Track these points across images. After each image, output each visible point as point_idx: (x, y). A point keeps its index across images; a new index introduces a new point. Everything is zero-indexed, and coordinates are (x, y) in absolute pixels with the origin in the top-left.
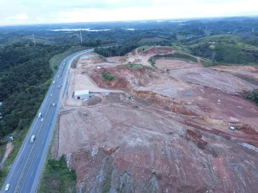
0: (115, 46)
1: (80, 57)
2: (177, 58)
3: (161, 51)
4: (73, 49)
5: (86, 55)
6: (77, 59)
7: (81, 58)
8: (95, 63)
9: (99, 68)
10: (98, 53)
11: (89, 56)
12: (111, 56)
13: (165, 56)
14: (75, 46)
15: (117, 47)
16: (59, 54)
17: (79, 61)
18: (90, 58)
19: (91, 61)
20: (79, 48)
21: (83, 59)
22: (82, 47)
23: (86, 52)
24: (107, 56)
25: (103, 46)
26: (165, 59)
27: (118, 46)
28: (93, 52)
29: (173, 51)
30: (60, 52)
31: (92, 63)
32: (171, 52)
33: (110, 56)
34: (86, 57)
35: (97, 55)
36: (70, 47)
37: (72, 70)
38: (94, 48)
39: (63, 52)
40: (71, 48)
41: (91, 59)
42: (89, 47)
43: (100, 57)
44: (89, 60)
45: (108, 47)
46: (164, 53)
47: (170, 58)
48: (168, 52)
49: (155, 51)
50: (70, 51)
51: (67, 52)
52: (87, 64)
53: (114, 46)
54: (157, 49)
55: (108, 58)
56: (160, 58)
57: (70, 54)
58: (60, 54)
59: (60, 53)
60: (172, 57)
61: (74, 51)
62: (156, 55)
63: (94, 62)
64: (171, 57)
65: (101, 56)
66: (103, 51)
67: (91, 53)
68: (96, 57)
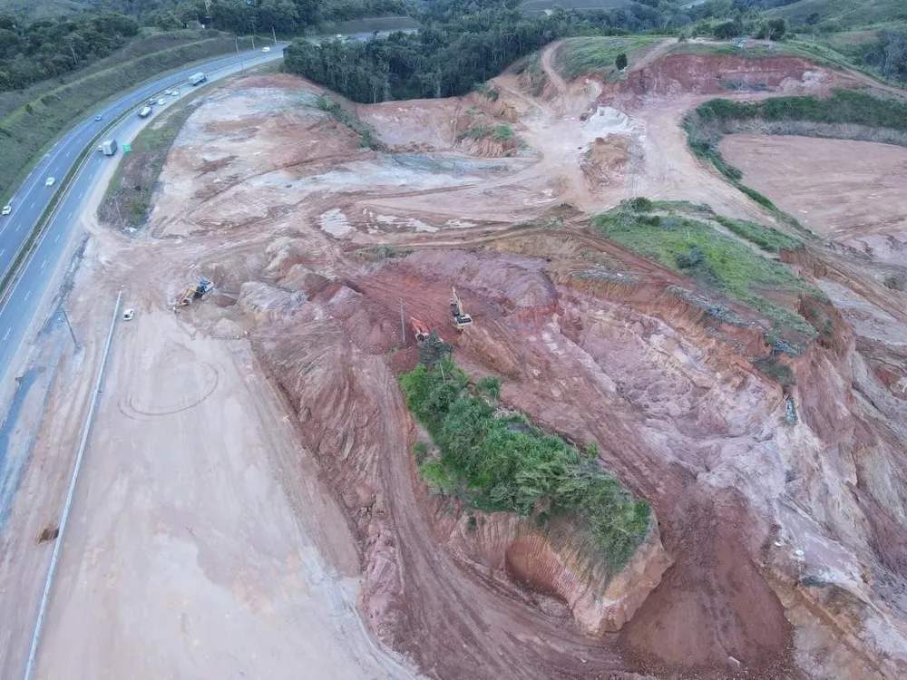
0: (400, 35)
1: (191, 110)
2: (855, 129)
3: (729, 73)
4: (151, 44)
5: (236, 92)
6: (165, 129)
7: (197, 118)
8: (298, 165)
9: (336, 224)
10: (310, 76)
11: (254, 96)
12: (387, 93)
13: (773, 111)
14: (165, 27)
15: (412, 37)
16: (33, 88)
17: (178, 143)
18: (260, 121)
19: (270, 145)
20: (191, 39)
21: (211, 128)
22: (211, 35)
23: (238, 69)
24: (363, 94)
25: (334, 32)
26: (776, 132)
27: (416, 31)
28: (282, 71)
29: (807, 74)
30: (44, 65)
31: (276, 168)
32: (799, 77)
33: (381, 99)
34: (232, 109)
35: (309, 92)
36: (130, 31)
37: (105, 246)
38: (287, 44)
39: (70, 67)
40: (133, 43)
41: (271, 123)
42: (250, 37)
43: (324, 108)
44: (252, 133)
45: (364, 38)
46: (757, 87)
47: (807, 125)
48: (775, 82)
49: (691, 71)
50: (129, 64)
51: (106, 66)
52: (234, 180)
53: (397, 31)
54: (705, 58)
55: (370, 107)
56: (737, 124)
57: (123, 84)
58: (49, 83)
59: (50, 75)
60: (818, 120)
61: (160, 58)
62: (712, 103)
63: (288, 156)
64: (813, 118)
65: (331, 99)
66: (338, 65)
67: (265, 77)
68: (301, 112)
